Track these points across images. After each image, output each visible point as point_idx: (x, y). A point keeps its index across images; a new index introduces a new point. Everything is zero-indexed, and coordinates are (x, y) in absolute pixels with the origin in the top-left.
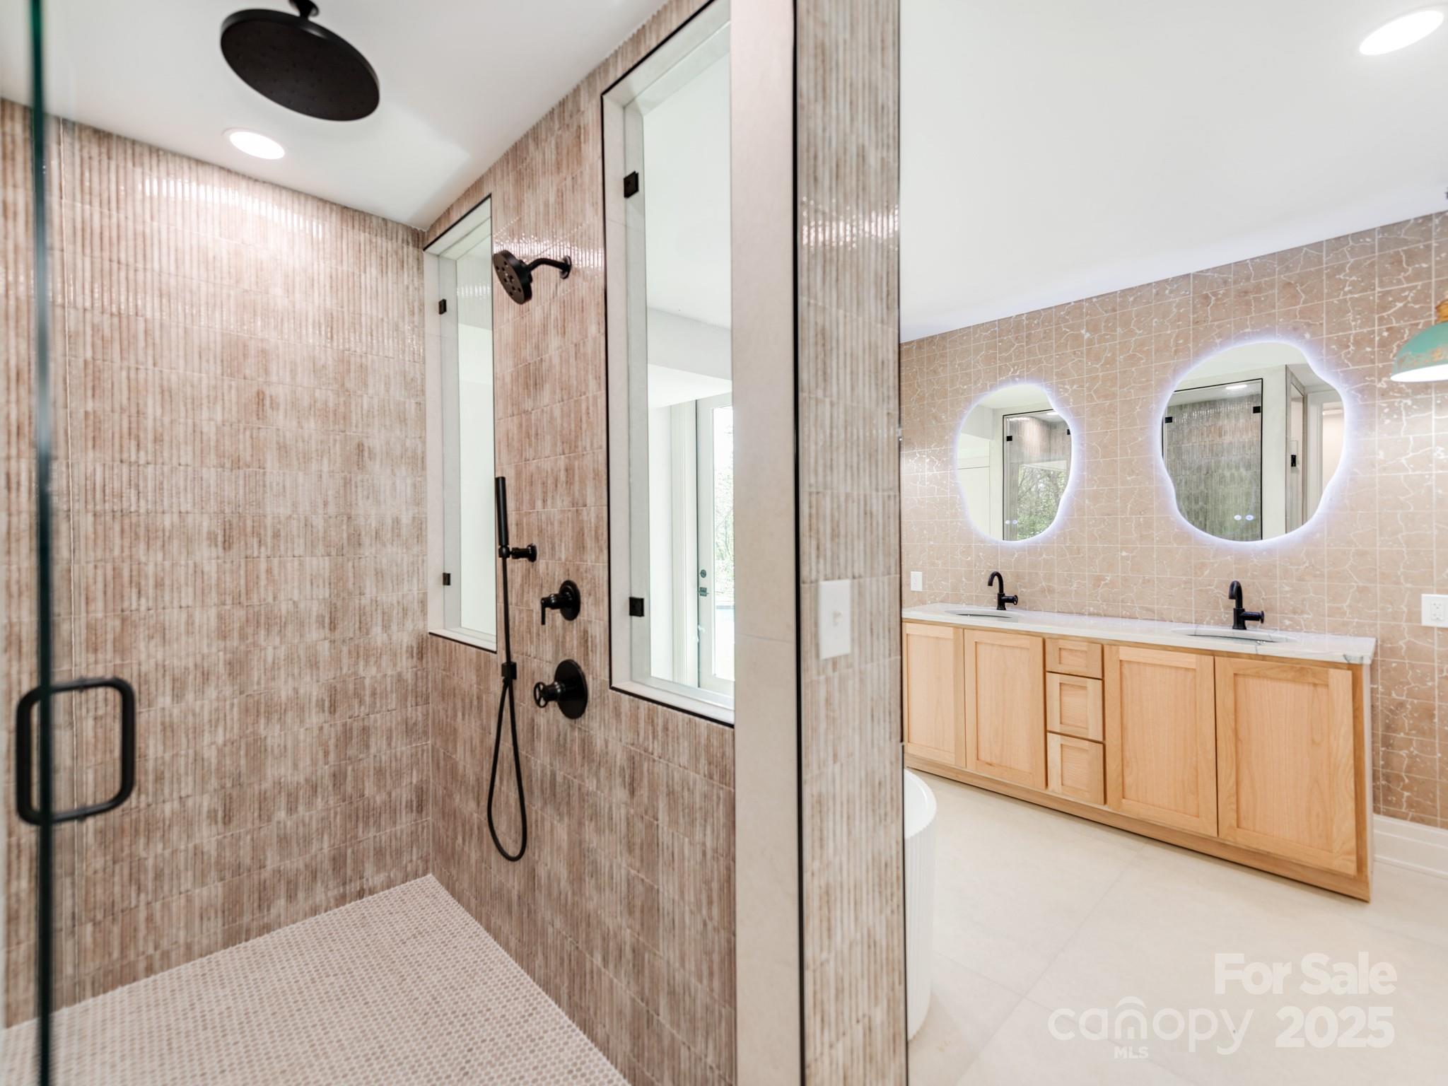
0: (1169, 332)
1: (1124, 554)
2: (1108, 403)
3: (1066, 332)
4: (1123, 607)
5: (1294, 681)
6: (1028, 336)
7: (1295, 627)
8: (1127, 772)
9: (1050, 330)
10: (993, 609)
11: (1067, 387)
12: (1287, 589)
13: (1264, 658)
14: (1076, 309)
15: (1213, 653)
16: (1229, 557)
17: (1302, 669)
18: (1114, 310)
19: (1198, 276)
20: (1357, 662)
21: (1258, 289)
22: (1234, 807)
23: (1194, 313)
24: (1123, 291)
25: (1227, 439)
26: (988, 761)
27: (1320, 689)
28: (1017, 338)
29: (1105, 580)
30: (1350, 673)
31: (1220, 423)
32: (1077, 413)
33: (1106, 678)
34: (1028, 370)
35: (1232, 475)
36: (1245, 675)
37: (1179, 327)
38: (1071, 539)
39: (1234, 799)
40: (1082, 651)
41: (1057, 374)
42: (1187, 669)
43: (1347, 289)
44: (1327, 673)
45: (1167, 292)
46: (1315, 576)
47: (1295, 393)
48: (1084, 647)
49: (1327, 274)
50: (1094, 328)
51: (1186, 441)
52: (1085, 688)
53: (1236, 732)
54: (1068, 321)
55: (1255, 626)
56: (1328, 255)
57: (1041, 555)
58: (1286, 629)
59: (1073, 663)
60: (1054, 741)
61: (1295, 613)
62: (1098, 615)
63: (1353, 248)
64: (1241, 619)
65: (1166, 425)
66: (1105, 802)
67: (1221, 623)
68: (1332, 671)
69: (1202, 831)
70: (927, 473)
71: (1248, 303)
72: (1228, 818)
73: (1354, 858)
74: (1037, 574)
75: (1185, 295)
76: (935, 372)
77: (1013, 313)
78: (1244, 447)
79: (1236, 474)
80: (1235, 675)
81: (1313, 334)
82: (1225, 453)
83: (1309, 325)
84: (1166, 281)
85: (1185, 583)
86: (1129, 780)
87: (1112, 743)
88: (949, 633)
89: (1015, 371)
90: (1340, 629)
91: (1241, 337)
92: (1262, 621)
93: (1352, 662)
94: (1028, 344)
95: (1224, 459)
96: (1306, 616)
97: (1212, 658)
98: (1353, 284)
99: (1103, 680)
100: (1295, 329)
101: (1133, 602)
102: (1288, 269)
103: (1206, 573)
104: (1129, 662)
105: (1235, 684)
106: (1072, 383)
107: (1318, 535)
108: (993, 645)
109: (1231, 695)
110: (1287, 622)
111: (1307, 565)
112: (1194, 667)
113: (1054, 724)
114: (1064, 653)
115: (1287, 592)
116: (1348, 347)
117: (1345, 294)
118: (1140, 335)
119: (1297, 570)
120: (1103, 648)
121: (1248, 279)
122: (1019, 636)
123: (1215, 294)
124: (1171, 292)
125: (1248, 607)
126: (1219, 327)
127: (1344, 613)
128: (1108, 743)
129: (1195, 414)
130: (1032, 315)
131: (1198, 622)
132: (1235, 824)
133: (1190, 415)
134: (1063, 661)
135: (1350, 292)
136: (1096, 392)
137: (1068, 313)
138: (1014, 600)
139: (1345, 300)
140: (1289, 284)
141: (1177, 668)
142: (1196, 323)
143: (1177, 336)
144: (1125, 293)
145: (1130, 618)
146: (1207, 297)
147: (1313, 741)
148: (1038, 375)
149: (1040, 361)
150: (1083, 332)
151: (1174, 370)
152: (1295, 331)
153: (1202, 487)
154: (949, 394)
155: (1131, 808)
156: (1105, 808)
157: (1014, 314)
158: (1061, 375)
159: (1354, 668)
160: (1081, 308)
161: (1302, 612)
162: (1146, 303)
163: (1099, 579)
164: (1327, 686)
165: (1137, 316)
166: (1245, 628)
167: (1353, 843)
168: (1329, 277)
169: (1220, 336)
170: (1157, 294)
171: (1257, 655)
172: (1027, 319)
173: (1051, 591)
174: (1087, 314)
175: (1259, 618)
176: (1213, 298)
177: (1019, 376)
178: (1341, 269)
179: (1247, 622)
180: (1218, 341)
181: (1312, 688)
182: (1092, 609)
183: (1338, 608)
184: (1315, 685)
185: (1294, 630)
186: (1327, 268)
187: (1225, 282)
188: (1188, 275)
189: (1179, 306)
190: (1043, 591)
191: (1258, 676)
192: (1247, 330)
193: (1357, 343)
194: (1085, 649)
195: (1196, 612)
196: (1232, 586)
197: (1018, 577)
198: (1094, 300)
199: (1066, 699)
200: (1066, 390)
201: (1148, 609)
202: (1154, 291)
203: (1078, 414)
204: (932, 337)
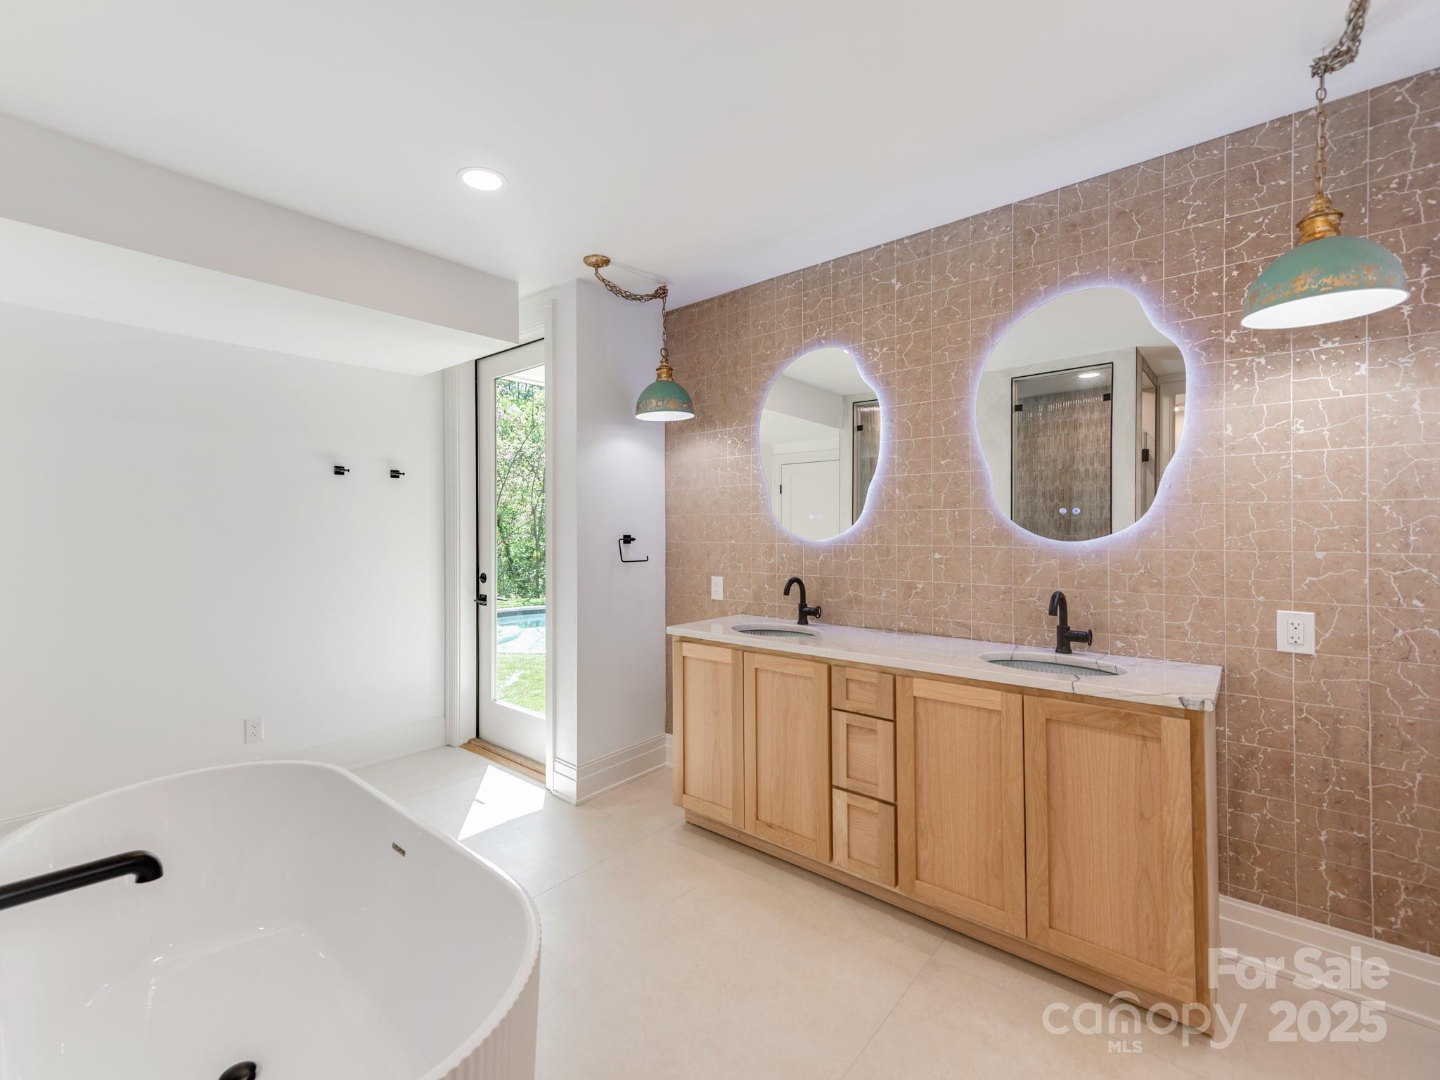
0: (987, 279)
1: (937, 556)
2: (920, 369)
3: (875, 283)
4: (936, 622)
5: (1117, 731)
6: (835, 288)
7: (1128, 651)
8: (921, 844)
9: (859, 280)
10: (792, 624)
11: (877, 350)
12: (1119, 601)
13: (1082, 698)
14: (886, 254)
15: (1022, 691)
16: (1053, 561)
17: (1129, 715)
18: (927, 253)
19: (1021, 207)
20: (1197, 708)
21: (1088, 220)
22: (1046, 900)
23: (1015, 254)
24: (936, 229)
25: (1083, 432)
26: (769, 820)
27: (1150, 744)
28: (823, 292)
29: (916, 588)
30: (1187, 722)
31: (1075, 416)
32: (886, 383)
33: (897, 720)
34: (835, 329)
35: (1087, 470)
36: (1059, 722)
37: (998, 272)
38: (880, 537)
39: (1045, 889)
40: (872, 684)
41: (865, 336)
42: (991, 711)
43: (1190, 217)
44: (1159, 722)
45: (986, 228)
46: (1152, 586)
47: (1147, 381)
48: (873, 677)
49: (1167, 199)
50: (905, 277)
51: (1041, 434)
52: (874, 731)
53: (1048, 797)
54: (877, 268)
55: (1082, 649)
56: (1168, 174)
57: (848, 557)
58: (1117, 653)
59: (862, 698)
60: (840, 799)
61: (1127, 632)
62: (909, 632)
63: (1197, 163)
64: (1067, 639)
65: (1016, 414)
66: (897, 883)
67: (1043, 644)
68: (1165, 719)
69: (1007, 930)
70: (729, 458)
71: (1076, 240)
72: (1040, 916)
73: (1193, 981)
74: (843, 579)
75: (1005, 232)
76: (737, 335)
77: (819, 260)
78: (1098, 440)
79: (1091, 469)
80: (1047, 720)
81: (1151, 276)
82: (1080, 448)
83: (1145, 264)
84: (985, 214)
85: (1005, 592)
86: (924, 855)
87: (905, 805)
88: (726, 656)
89: (821, 332)
90: (1180, 655)
91: (1068, 283)
92: (1090, 644)
93: (1191, 708)
94: (834, 298)
95: (1079, 454)
96: (1140, 636)
97: (1020, 696)
98: (1197, 210)
99: (894, 721)
100: (1130, 271)
101: (946, 617)
102: (1122, 194)
103: (1028, 580)
104: (925, 699)
105: (1048, 733)
106: (882, 345)
107: (1155, 533)
108: (774, 672)
109: (1042, 747)
110: (1119, 644)
111: (1142, 571)
112: (999, 708)
113: (840, 779)
114: (852, 685)
115: (1119, 606)
116: (1192, 291)
117: (1188, 223)
118: (956, 283)
119: (1131, 578)
120: (895, 679)
121: (1076, 209)
122: (804, 662)
123: (1039, 229)
124: (989, 229)
125: (1073, 625)
126: (1043, 270)
127: (1185, 634)
128: (899, 803)
129: (1050, 407)
130: (839, 262)
131: (1019, 642)
132: (1046, 924)
133: (1046, 407)
134: (850, 696)
135: (1194, 220)
136: (907, 355)
137: (878, 258)
138: (816, 612)
139: (1188, 231)
140: (1123, 213)
141: (979, 709)
142: (1018, 266)
143: (997, 284)
144: (940, 231)
145: (944, 636)
146: (1030, 233)
147: (1142, 815)
148: (845, 337)
149: (848, 319)
150: (894, 281)
151: (993, 326)
152: (1129, 273)
153: (1057, 483)
154: (752, 361)
155: (927, 892)
156: (896, 890)
157: (819, 262)
158: (870, 336)
159: (1193, 717)
160: (892, 251)
161: (1137, 632)
162: (962, 244)
163: (910, 587)
164: (1159, 740)
165: (951, 261)
166: (1069, 652)
167: (1191, 960)
168: (1171, 201)
169: (1044, 282)
170: (975, 231)
171: (1074, 694)
172: (834, 267)
173: (858, 601)
174: (898, 259)
175: (1086, 638)
176: (1037, 234)
177: (825, 338)
178: (1182, 191)
179: (1072, 644)
180: (1042, 288)
181: (1140, 742)
182: (902, 624)
183: (1179, 627)
184: (1144, 738)
185: (1127, 654)
186: (1167, 191)
187: (1051, 214)
188: (1009, 206)
189: (999, 246)
190: (849, 601)
191: (1075, 723)
192: (1076, 273)
193: (1201, 286)
194: (875, 680)
195: (1016, 629)
196: (1054, 597)
197: (823, 583)
198: (906, 241)
199: (853, 745)
200: (875, 354)
201: (963, 625)
202: (971, 227)
203: (888, 384)
204: (734, 292)
